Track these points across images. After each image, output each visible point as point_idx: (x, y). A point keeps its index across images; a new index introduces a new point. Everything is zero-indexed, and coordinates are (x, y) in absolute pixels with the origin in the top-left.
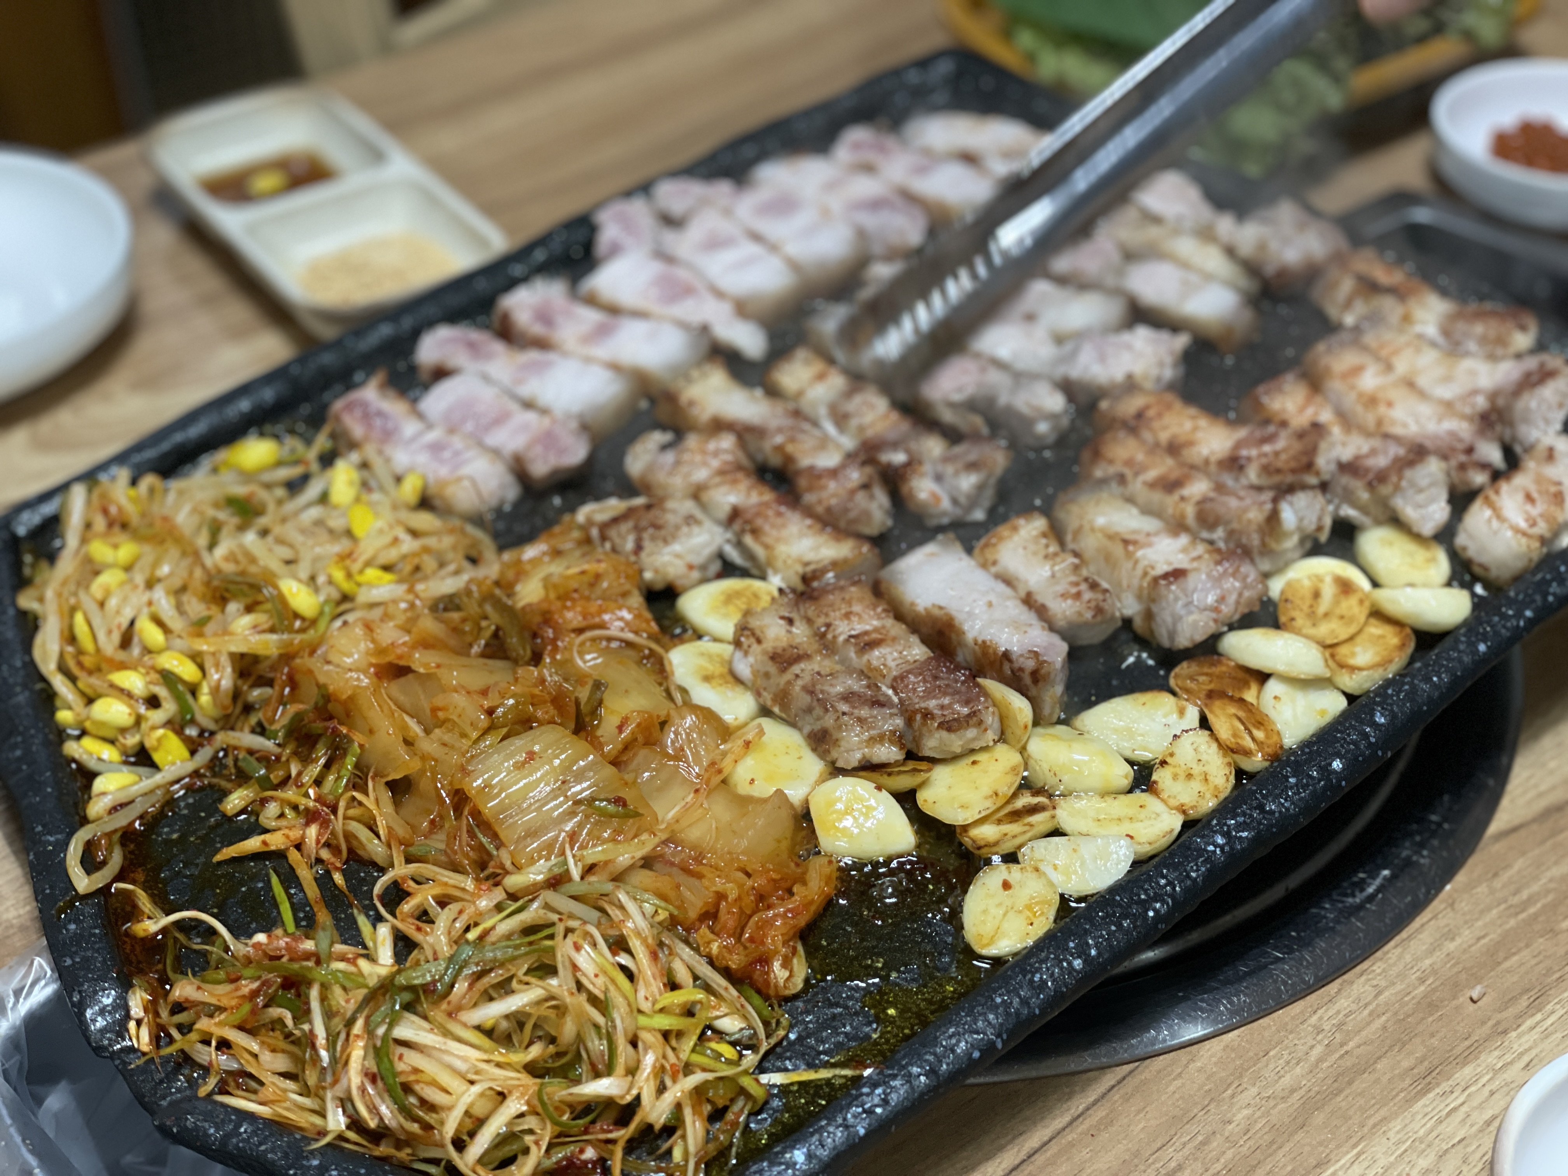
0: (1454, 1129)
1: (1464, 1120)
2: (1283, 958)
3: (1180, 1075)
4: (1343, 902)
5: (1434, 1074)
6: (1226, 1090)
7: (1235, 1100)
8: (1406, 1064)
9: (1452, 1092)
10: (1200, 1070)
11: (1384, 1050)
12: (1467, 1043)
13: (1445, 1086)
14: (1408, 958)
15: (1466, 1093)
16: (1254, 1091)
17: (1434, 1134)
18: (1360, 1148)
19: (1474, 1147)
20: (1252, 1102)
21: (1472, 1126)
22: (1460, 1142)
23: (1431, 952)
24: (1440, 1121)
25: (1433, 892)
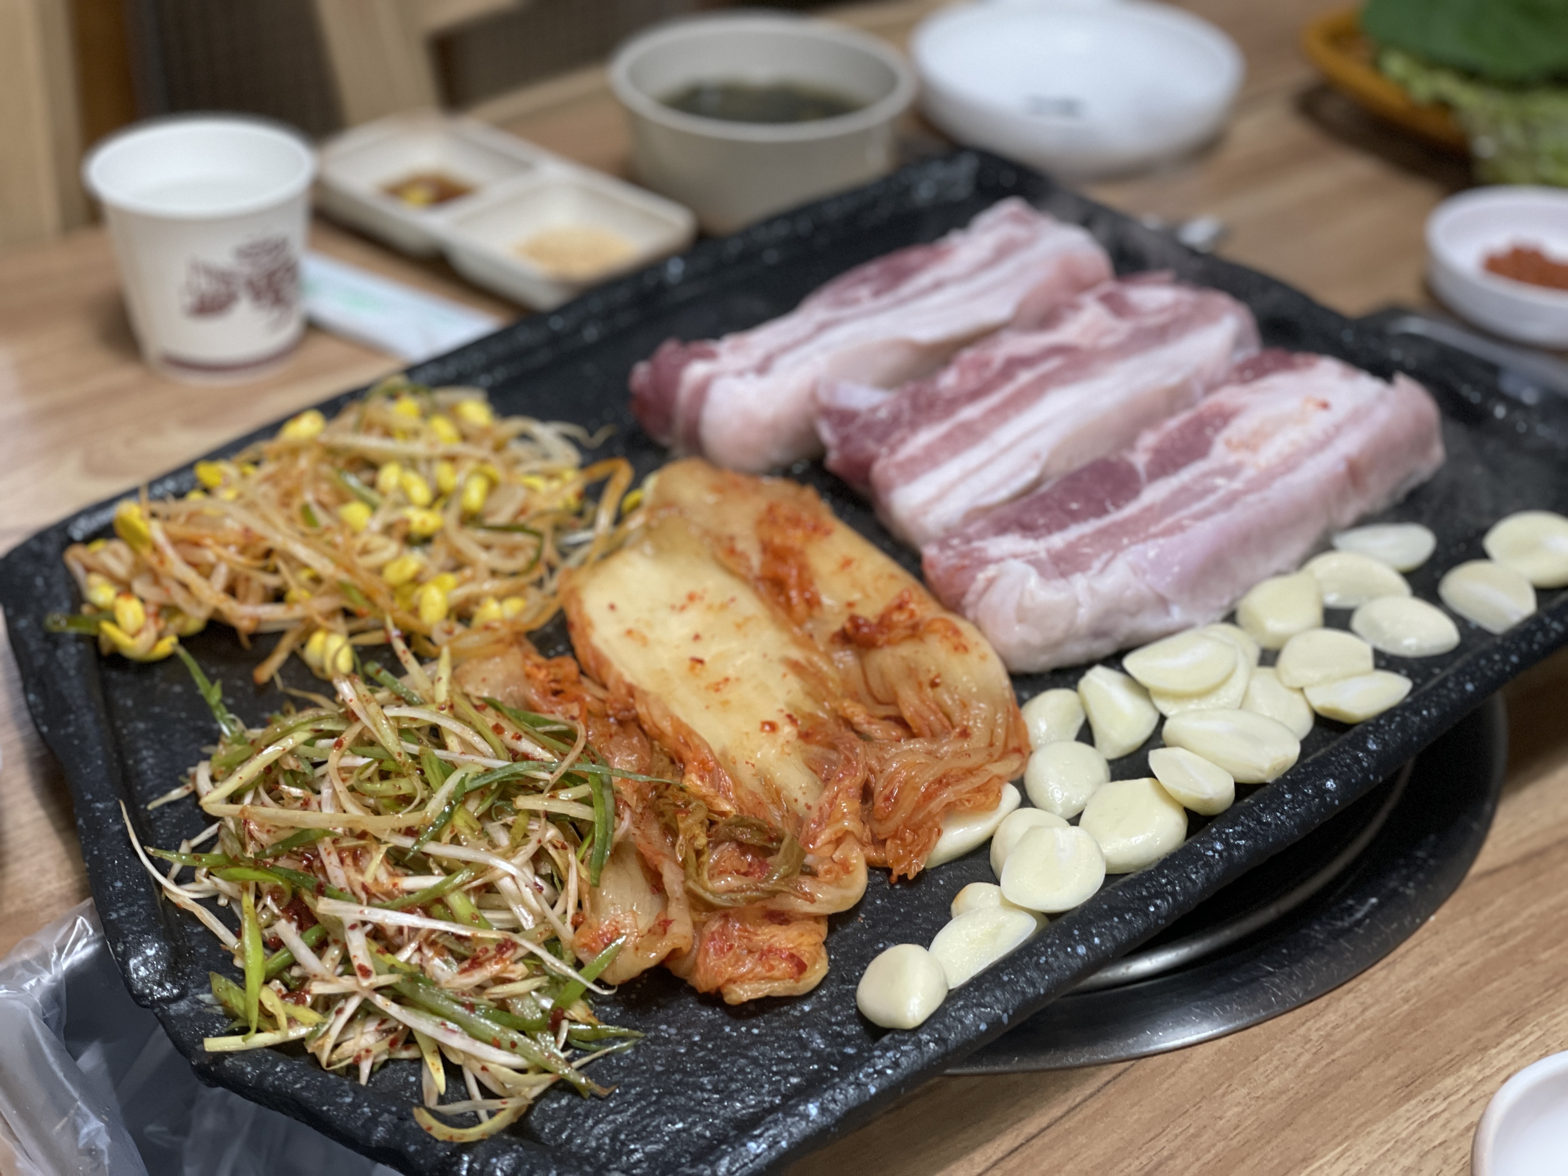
0: (1435, 1133)
1: (1445, 1125)
2: (1275, 972)
3: (1173, 1074)
4: (1331, 925)
5: (1417, 1083)
6: (1217, 1089)
7: (1225, 1099)
8: (1390, 1073)
9: (1433, 1100)
10: (1192, 1070)
11: (1369, 1060)
12: (1448, 1057)
13: (1428, 1094)
14: (1393, 979)
15: (1447, 1102)
16: (1245, 1091)
17: (1416, 1136)
18: (1345, 1145)
19: (1453, 1149)
20: (1242, 1101)
21: (1452, 1130)
22: (1440, 1144)
23: (1415, 974)
24: (1421, 1125)
25: (1418, 921)
